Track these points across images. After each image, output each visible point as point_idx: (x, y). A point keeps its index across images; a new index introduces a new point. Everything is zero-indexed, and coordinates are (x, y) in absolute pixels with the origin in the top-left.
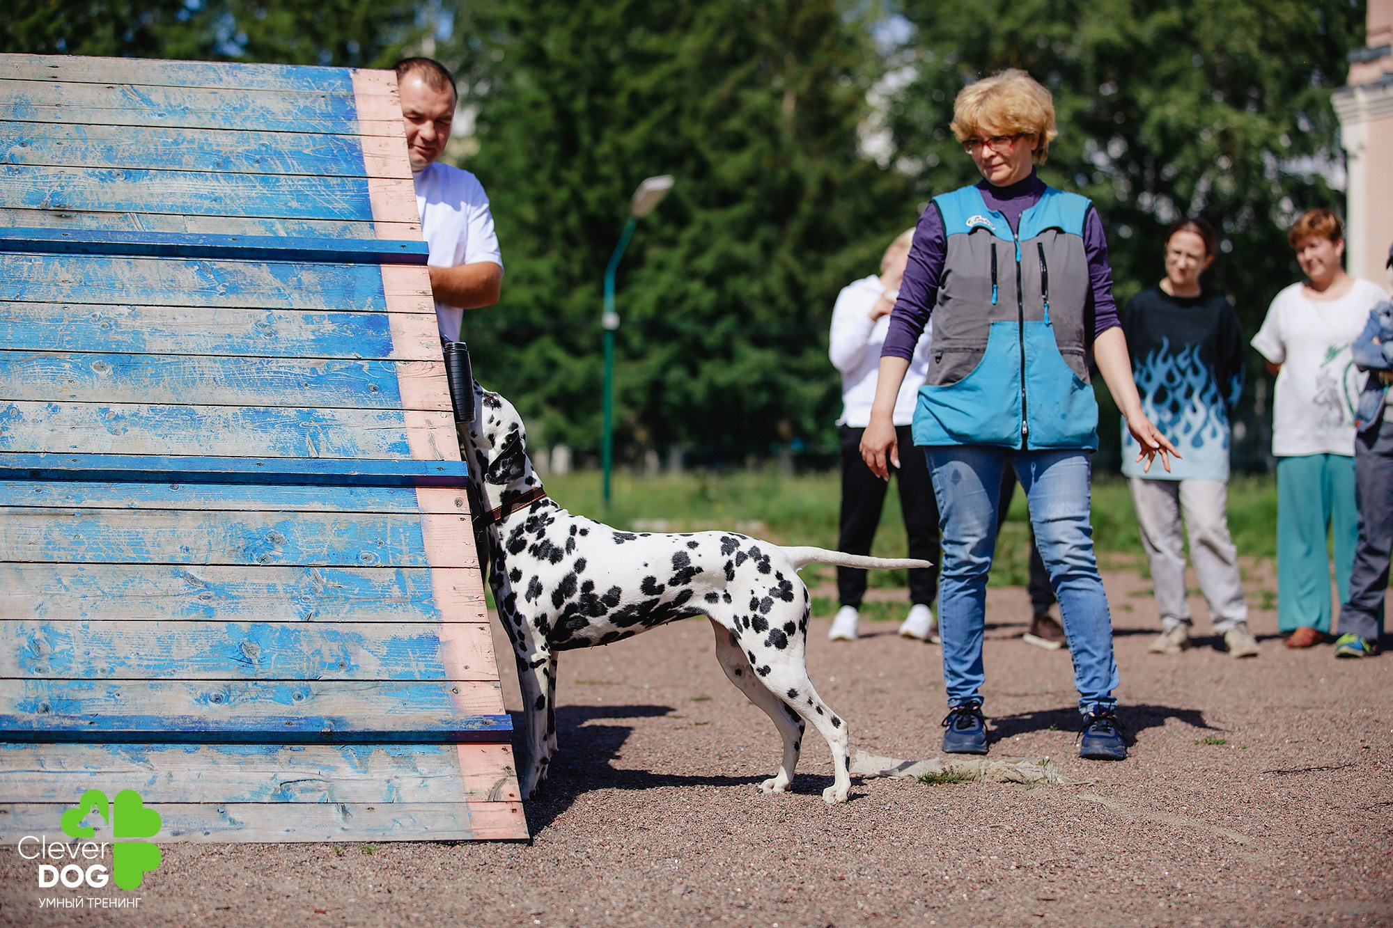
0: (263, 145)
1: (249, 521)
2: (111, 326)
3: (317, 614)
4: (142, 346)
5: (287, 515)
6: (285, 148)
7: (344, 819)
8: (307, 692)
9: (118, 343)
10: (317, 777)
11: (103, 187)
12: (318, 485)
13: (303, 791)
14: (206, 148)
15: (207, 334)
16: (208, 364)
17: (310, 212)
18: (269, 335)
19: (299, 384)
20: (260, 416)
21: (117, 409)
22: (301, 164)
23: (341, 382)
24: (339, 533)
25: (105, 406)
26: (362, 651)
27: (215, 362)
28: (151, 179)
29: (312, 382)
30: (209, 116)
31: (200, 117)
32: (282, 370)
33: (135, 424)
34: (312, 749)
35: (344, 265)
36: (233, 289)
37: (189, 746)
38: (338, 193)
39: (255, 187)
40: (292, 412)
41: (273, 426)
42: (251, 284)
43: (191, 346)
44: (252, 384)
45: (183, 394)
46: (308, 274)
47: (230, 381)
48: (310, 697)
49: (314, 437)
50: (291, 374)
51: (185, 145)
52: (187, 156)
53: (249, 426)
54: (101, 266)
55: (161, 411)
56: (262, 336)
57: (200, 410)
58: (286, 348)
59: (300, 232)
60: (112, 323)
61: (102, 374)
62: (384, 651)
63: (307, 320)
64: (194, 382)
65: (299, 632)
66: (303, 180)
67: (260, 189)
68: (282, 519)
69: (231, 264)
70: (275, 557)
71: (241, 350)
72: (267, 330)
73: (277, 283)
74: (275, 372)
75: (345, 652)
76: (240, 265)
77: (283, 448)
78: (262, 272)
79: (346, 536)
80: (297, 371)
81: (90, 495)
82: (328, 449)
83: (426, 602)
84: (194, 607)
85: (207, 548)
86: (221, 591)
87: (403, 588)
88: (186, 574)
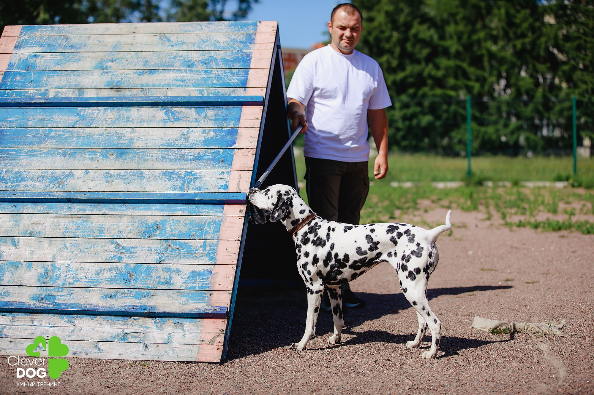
0: (210, 56)
1: (150, 220)
2: (122, 137)
3: (164, 261)
4: (131, 145)
5: (166, 217)
6: (219, 57)
7: (145, 350)
8: (148, 294)
9: (122, 144)
10: (140, 331)
11: (139, 78)
12: (183, 204)
13: (132, 337)
14: (186, 59)
15: (160, 139)
16: (156, 152)
17: (220, 85)
18: (185, 139)
19: (191, 160)
20: (169, 174)
21: (112, 172)
22: (224, 64)
23: (209, 159)
24: (186, 225)
25: (108, 171)
26: (178, 277)
27: (159, 151)
28: (159, 74)
29: (196, 159)
30: (192, 45)
31: (188, 46)
32: (186, 154)
33: (117, 179)
34: (142, 319)
35: (227, 107)
36: (177, 120)
37: (92, 317)
38: (235, 76)
39: (201, 75)
40: (184, 172)
41: (173, 178)
42: (185, 117)
43: (152, 144)
44: (171, 160)
45: (141, 165)
46: (210, 112)
47: (163, 159)
48: (149, 296)
49: (189, 183)
50: (189, 155)
51: (178, 58)
52: (177, 63)
53: (164, 178)
54: (126, 112)
55: (130, 172)
56: (182, 139)
57: (146, 172)
58: (190, 144)
59: (213, 94)
60: (122, 136)
61: (112, 157)
62: (187, 277)
63: (203, 132)
64: (147, 160)
65: (154, 268)
66: (222, 71)
67: (204, 76)
68: (164, 219)
69: (179, 109)
70: (155, 236)
71: (171, 146)
72: (185, 137)
73: (197, 116)
74: (182, 155)
75: (170, 277)
76: (183, 109)
77: (175, 188)
78: (191, 112)
79: (188, 226)
80: (192, 154)
81: (88, 208)
82: (193, 188)
83: (212, 255)
84: (115, 257)
85: (129, 231)
86: (128, 250)
87: (204, 249)
88: (116, 243)
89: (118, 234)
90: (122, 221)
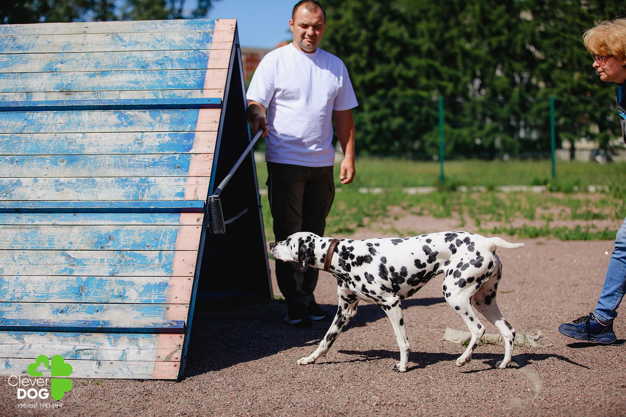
0: (166, 57)
1: (102, 230)
3: (117, 273)
4: (83, 151)
5: (120, 227)
6: (174, 57)
7: (98, 368)
8: (101, 308)
9: (73, 150)
10: (93, 348)
14: (140, 60)
15: (112, 144)
16: (108, 158)
17: (176, 87)
18: (139, 144)
19: (145, 166)
20: (122, 181)
21: (62, 180)
22: (180, 64)
23: (164, 165)
24: (140, 235)
25: (57, 179)
26: (131, 290)
27: (112, 157)
29: (151, 165)
30: (146, 45)
31: (142, 46)
32: (140, 160)
33: (67, 187)
34: (95, 335)
35: (183, 110)
36: (131, 124)
38: (192, 77)
39: (155, 76)
40: (138, 179)
41: (127, 186)
42: (139, 121)
43: (104, 150)
44: (124, 166)
45: (93, 173)
46: (166, 115)
47: (116, 166)
48: (102, 311)
49: (144, 190)
50: (143, 161)
51: (132, 59)
52: (130, 64)
53: (117, 186)
54: (77, 116)
55: (81, 180)
56: (136, 144)
57: (98, 179)
59: (169, 96)
60: (73, 141)
61: (62, 164)
62: (141, 290)
63: (159, 136)
64: (99, 167)
65: (107, 281)
67: (158, 77)
68: (117, 229)
69: (133, 112)
70: (108, 246)
71: (125, 151)
72: (139, 142)
73: (151, 120)
74: (136, 161)
76: (136, 112)
77: (128, 196)
78: (145, 115)
79: (142, 236)
80: (146, 160)
82: (148, 196)
83: (168, 267)
84: (66, 269)
85: (81, 242)
86: (80, 262)
87: (160, 261)
88: (67, 254)
89: (69, 246)
90: (73, 231)
